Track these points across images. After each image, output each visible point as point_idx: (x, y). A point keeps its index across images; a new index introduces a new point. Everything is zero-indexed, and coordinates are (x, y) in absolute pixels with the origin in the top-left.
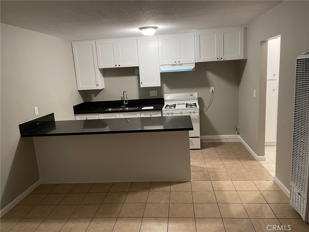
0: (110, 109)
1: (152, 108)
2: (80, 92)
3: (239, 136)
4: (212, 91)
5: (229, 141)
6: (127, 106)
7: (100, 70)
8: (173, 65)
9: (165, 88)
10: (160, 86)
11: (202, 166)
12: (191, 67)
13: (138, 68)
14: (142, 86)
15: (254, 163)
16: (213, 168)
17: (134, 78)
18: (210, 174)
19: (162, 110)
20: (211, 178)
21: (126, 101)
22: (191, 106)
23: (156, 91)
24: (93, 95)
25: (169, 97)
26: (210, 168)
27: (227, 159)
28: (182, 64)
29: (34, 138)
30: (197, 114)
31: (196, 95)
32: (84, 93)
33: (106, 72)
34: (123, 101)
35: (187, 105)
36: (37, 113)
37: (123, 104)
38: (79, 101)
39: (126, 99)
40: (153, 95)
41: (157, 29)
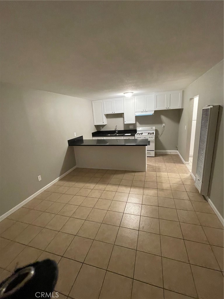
0: (109, 135)
1: (130, 134)
2: (95, 126)
3: (177, 151)
4: (164, 126)
5: (172, 153)
6: (117, 133)
7: (105, 115)
8: (142, 112)
9: (138, 124)
10: (135, 123)
11: (153, 165)
12: (152, 113)
13: (123, 113)
14: (125, 123)
15: (182, 165)
16: (159, 167)
17: (121, 119)
18: (157, 169)
19: (135, 136)
20: (157, 171)
21: (117, 131)
22: (151, 134)
23: (133, 126)
24: (101, 127)
25: (139, 129)
26: (157, 166)
27: (168, 162)
28: (147, 111)
29: (74, 146)
30: (154, 138)
31: (154, 128)
32: (97, 127)
33: (108, 116)
34: (116, 131)
35: (149, 133)
36: (75, 136)
37: (116, 132)
38: (95, 130)
39: (117, 130)
40: (131, 128)
41: (133, 93)
